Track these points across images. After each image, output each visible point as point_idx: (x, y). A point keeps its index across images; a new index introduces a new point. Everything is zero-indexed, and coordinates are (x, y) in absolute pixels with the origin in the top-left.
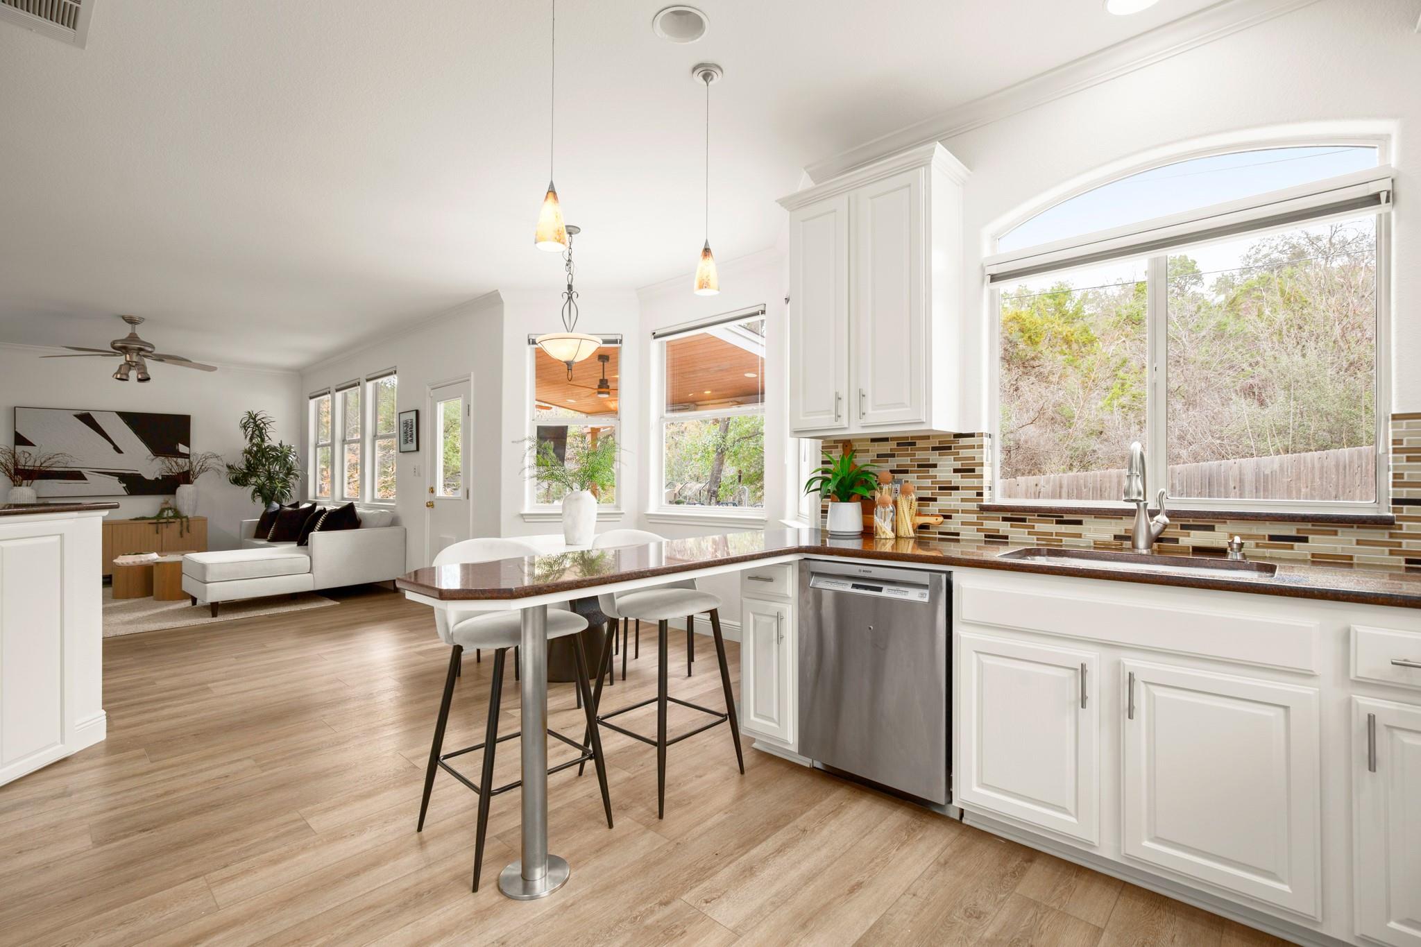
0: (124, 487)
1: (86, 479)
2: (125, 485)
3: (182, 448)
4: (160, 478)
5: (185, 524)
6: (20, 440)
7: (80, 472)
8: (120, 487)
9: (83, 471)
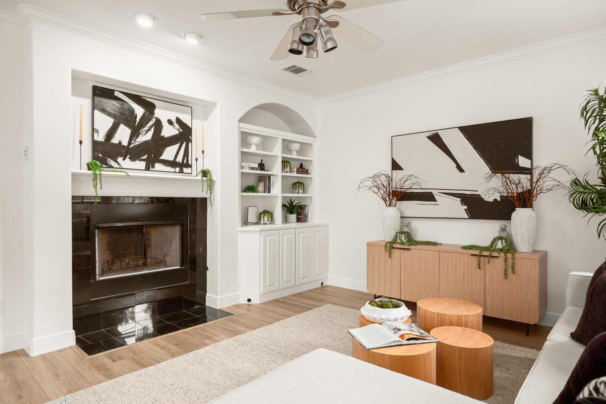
0: (465, 210)
1: (436, 201)
2: (466, 207)
3: (523, 162)
4: (499, 200)
5: (510, 262)
6: (396, 166)
7: (431, 193)
8: (461, 210)
9: (434, 192)
